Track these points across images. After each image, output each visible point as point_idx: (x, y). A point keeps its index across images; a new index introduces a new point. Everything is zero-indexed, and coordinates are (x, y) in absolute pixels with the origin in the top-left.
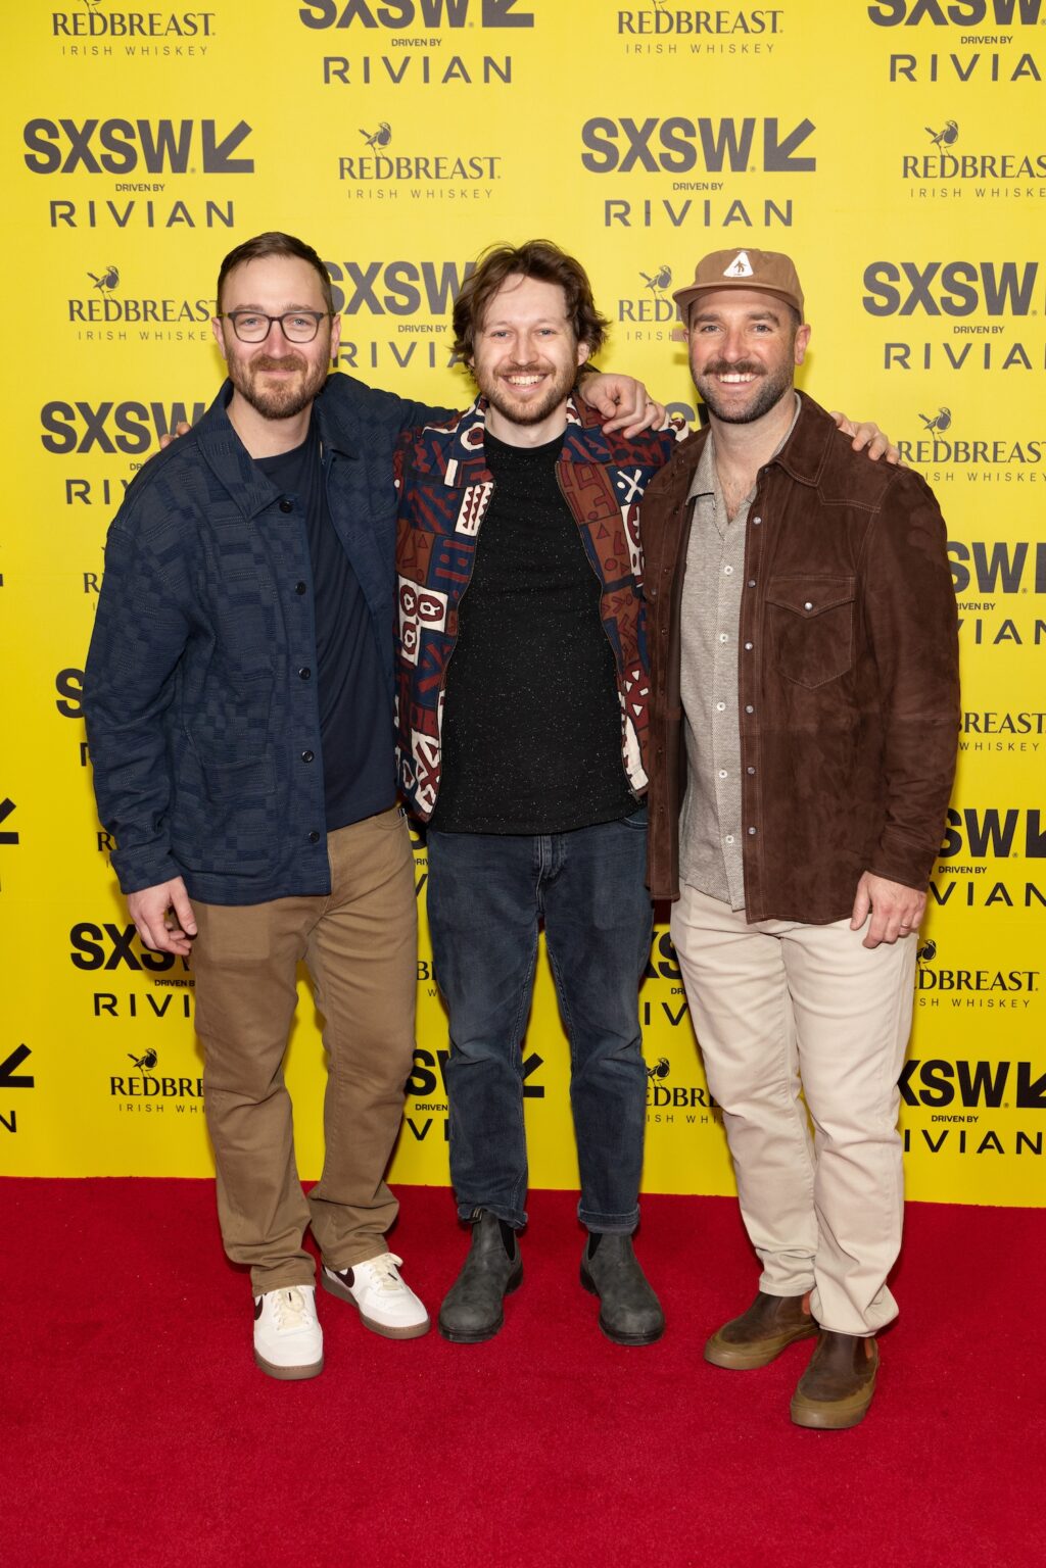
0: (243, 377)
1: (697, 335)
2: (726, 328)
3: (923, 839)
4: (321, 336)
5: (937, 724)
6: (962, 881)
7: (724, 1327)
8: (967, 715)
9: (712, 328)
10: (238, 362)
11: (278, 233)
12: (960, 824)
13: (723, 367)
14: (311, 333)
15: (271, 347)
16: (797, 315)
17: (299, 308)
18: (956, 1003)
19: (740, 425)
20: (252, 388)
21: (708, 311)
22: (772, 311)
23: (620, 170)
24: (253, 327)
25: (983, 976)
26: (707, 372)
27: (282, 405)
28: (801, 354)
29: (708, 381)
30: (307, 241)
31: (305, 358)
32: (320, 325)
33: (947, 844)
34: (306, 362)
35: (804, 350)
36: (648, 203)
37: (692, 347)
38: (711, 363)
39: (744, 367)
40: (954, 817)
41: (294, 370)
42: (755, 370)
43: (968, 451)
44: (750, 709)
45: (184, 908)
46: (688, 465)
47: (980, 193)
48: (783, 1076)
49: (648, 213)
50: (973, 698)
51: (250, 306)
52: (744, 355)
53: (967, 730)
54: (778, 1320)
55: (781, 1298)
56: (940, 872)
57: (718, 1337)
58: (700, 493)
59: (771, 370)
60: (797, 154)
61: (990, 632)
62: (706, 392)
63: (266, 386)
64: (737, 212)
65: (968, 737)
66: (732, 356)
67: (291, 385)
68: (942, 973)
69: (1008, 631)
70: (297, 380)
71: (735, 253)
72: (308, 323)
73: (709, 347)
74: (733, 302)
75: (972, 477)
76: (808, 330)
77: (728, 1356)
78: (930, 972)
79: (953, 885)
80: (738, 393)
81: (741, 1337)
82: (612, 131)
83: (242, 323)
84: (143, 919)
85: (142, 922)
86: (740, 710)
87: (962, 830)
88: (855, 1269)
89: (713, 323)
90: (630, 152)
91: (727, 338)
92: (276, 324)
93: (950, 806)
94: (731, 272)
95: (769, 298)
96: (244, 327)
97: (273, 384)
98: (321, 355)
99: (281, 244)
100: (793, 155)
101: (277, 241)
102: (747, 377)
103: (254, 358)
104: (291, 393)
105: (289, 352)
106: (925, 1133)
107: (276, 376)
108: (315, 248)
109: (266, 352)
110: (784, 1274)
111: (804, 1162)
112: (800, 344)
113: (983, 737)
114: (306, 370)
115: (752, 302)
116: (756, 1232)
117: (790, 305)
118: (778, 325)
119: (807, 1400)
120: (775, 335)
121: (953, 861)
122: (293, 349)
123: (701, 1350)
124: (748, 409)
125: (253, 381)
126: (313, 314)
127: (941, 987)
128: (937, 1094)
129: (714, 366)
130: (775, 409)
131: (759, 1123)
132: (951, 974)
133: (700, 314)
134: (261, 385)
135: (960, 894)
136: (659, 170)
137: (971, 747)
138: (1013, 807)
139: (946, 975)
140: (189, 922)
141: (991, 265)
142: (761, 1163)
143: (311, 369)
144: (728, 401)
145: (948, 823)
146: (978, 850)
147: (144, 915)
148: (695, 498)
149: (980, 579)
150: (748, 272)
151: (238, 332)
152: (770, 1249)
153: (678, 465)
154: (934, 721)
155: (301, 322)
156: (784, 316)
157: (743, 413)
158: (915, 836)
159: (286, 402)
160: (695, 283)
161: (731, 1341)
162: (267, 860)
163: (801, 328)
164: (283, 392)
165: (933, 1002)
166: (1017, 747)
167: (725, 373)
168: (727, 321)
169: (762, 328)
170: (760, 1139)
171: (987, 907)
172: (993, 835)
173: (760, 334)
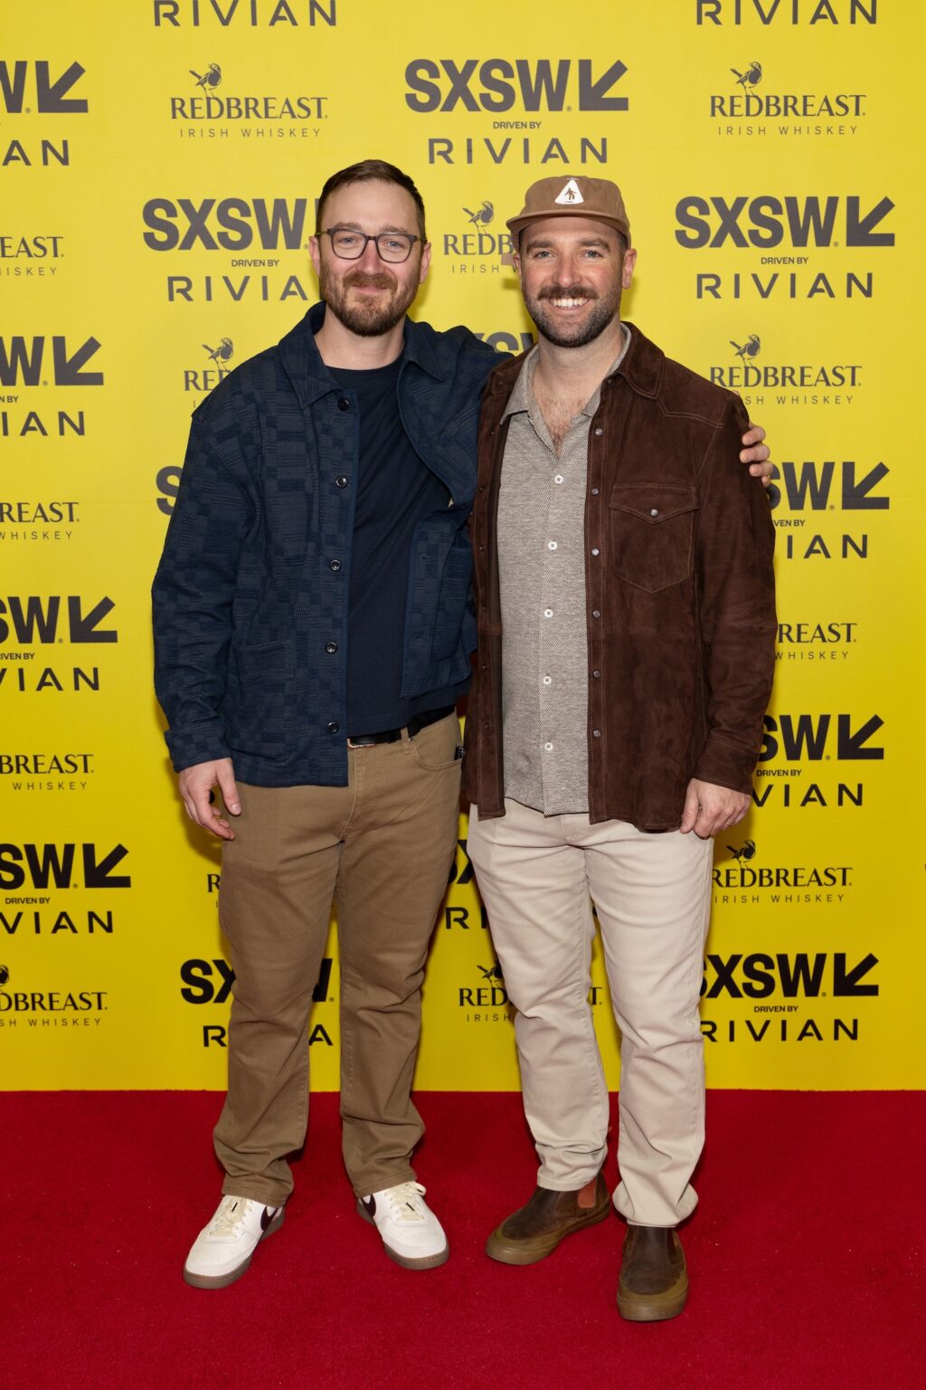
0: (336, 291)
1: (531, 262)
2: (559, 254)
3: (746, 743)
4: (412, 259)
5: (764, 631)
6: (778, 783)
7: (504, 1223)
8: (781, 626)
9: (545, 254)
10: (333, 278)
11: (379, 161)
12: (775, 729)
13: (556, 292)
14: (404, 254)
15: (365, 264)
16: (624, 239)
17: (394, 230)
18: (776, 899)
19: (573, 349)
20: (343, 302)
21: (541, 237)
22: (603, 237)
23: (442, 110)
24: (349, 245)
25: (800, 873)
26: (541, 297)
27: (370, 321)
28: (628, 277)
29: (541, 305)
30: (405, 171)
31: (396, 278)
32: (413, 249)
33: (764, 749)
34: (397, 282)
35: (630, 274)
36: (469, 142)
37: (525, 275)
38: (546, 287)
39: (577, 292)
40: (771, 724)
41: (385, 288)
42: (587, 295)
43: (777, 375)
44: (596, 614)
45: (229, 786)
46: (506, 387)
47: (783, 131)
48: (578, 977)
49: (470, 151)
50: (786, 611)
51: (348, 225)
52: (577, 280)
53: (781, 641)
54: (556, 1214)
55: (559, 1192)
56: (758, 775)
57: (499, 1232)
58: (515, 411)
59: (602, 295)
60: (610, 94)
61: (800, 547)
62: (540, 318)
63: (356, 301)
64: (555, 149)
65: (783, 647)
66: (566, 281)
67: (380, 302)
68: (761, 871)
69: (817, 546)
70: (386, 298)
71: (564, 180)
72: (402, 246)
73: (542, 273)
74: (564, 229)
75: (781, 400)
76: (634, 254)
77: (508, 1252)
78: (751, 870)
79: (770, 787)
80: (572, 316)
81: (520, 1232)
82: (434, 73)
83: (340, 241)
84: (189, 794)
85: (189, 798)
86: (587, 614)
87: (778, 735)
88: (667, 1163)
89: (546, 249)
90: (451, 92)
91: (560, 264)
92: (372, 243)
93: (766, 714)
94: (562, 199)
95: (599, 225)
96: (340, 244)
97: (364, 300)
98: (411, 277)
99: (382, 170)
100: (607, 95)
101: (378, 166)
102: (580, 301)
103: (348, 274)
104: (380, 309)
105: (381, 271)
106: (749, 1023)
107: (367, 292)
108: (413, 178)
109: (359, 268)
110: (567, 1169)
111: (591, 1061)
112: (627, 268)
113: (796, 647)
114: (396, 289)
115: (581, 229)
116: (537, 1127)
117: (617, 230)
118: (609, 251)
119: (635, 1295)
120: (606, 261)
121: (770, 765)
122: (385, 268)
123: (483, 1244)
124: (581, 331)
125: (345, 296)
126: (407, 236)
127: (761, 884)
128: (758, 986)
129: (548, 292)
130: (605, 332)
131: (554, 1024)
132: (770, 872)
133: (533, 240)
134: (352, 301)
135: (777, 796)
136: (479, 110)
137: (785, 657)
138: (825, 713)
139: (765, 873)
140: (232, 802)
141: (795, 199)
142: (550, 1061)
143: (400, 289)
144: (562, 324)
145: (765, 730)
146: (793, 754)
147: (191, 790)
148: (510, 417)
149: (790, 497)
150: (578, 199)
151: (335, 249)
152: (553, 1144)
153: (497, 385)
154: (761, 628)
155: (395, 244)
156: (613, 241)
157: (576, 335)
158: (740, 741)
159: (375, 316)
160: (525, 210)
161: (512, 1236)
162: (284, 745)
163: (628, 253)
164: (373, 307)
165: (753, 899)
166: (828, 655)
167: (559, 297)
168: (559, 247)
169: (593, 254)
170: (553, 1039)
171: (803, 808)
172: (807, 739)
173: (591, 259)
